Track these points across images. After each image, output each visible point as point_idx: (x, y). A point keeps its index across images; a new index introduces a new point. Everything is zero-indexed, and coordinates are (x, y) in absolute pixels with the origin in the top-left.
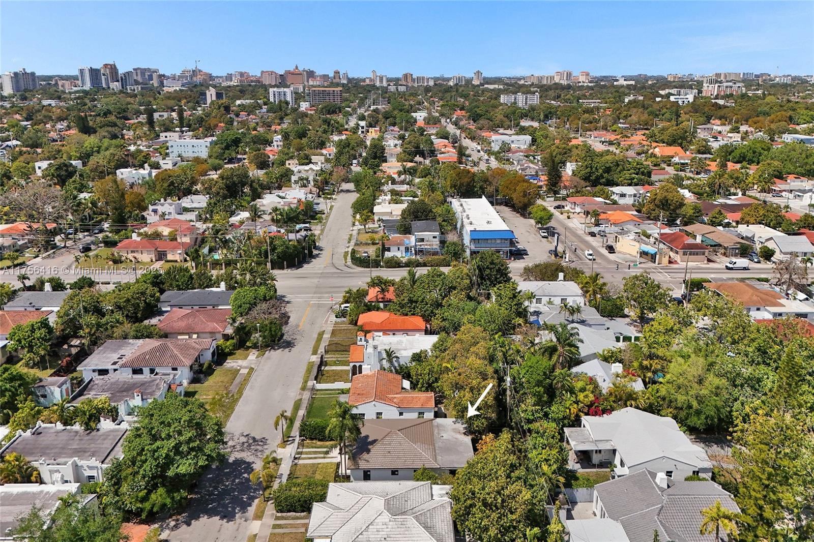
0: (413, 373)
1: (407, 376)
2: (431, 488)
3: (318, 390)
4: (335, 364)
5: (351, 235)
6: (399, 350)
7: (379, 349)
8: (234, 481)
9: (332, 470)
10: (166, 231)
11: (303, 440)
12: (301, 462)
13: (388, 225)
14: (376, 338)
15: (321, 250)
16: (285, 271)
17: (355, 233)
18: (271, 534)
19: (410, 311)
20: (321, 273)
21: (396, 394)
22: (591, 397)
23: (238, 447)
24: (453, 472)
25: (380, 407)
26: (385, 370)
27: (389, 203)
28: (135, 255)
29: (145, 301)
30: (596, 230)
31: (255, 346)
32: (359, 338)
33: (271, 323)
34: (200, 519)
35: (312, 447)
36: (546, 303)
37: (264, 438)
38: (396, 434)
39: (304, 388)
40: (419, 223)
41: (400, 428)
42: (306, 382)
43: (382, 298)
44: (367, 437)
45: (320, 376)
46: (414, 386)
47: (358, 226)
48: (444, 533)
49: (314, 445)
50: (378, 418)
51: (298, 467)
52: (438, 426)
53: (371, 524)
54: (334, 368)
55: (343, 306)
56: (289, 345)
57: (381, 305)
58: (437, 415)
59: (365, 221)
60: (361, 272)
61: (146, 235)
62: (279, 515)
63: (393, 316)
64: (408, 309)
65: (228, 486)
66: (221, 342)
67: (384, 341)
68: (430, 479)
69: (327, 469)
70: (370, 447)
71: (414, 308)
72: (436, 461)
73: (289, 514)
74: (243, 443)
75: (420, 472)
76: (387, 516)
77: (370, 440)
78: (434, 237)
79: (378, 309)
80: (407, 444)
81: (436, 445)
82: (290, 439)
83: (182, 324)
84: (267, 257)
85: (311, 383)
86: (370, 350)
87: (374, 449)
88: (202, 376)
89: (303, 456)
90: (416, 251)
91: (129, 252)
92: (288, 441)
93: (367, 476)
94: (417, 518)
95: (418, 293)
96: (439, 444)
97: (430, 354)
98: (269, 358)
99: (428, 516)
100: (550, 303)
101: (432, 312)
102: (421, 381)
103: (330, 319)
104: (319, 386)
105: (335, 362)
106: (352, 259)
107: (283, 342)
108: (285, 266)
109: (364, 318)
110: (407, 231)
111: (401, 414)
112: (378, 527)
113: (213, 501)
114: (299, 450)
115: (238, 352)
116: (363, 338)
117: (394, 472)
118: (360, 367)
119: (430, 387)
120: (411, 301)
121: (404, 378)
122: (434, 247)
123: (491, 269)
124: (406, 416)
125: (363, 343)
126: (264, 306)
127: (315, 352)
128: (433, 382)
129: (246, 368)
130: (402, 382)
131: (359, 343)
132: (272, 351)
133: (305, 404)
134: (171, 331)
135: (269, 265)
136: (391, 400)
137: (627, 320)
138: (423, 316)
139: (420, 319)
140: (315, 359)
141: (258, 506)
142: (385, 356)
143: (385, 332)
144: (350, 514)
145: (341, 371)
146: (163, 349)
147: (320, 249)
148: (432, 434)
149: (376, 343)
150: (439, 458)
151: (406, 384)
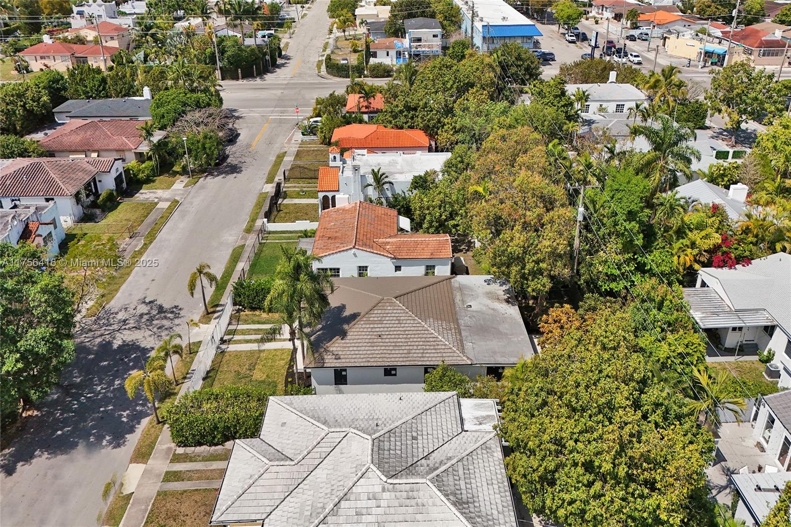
0: (415, 205)
1: (407, 211)
2: (459, 405)
3: (270, 233)
4: (298, 195)
5: (327, 43)
6: (392, 173)
7: (362, 172)
8: (111, 383)
9: (282, 363)
10: (90, 35)
11: (238, 311)
12: (232, 348)
13: (373, 27)
14: (358, 157)
15: (289, 59)
16: (240, 82)
17: (331, 41)
18: (159, 494)
19: (406, 123)
20: (287, 84)
21: (390, 237)
22: (717, 239)
23: (131, 322)
24: (495, 372)
25: (364, 258)
26: (371, 201)
27: (375, 5)
28: (46, 62)
29: (24, 106)
30: (636, 33)
31: (185, 171)
32: (331, 156)
33: (205, 137)
34: (34, 461)
35: (254, 323)
36: (596, 110)
37: (176, 307)
38: (392, 304)
39: (248, 230)
40: (413, 21)
41: (398, 293)
42: (253, 220)
43: (367, 107)
44: (342, 308)
45: (275, 213)
46: (417, 226)
47: (337, 33)
48: (495, 512)
49: (256, 319)
50: (360, 275)
51: (227, 357)
52: (461, 288)
53: (345, 497)
54: (297, 201)
55: (312, 120)
56: (234, 169)
57: (366, 117)
58: (457, 269)
59: (345, 25)
60: (339, 83)
61: (65, 40)
62: (180, 450)
63: (382, 129)
64: (403, 119)
65: (100, 393)
66: (132, 163)
67: (368, 161)
68: (455, 386)
69: (274, 361)
70: (346, 327)
71: (412, 118)
72: (463, 352)
73: (199, 449)
74: (141, 316)
75: (436, 374)
76: (376, 479)
77: (347, 313)
78: (434, 36)
79: (361, 121)
80: (411, 323)
81: (461, 322)
82: (218, 309)
83: (76, 139)
84: (215, 63)
85: (261, 221)
86: (348, 173)
87: (355, 331)
88: (98, 211)
89: (236, 337)
90: (410, 55)
91: (38, 58)
92: (214, 312)
93: (340, 378)
94: (438, 481)
95: (418, 96)
96: (464, 321)
97: (440, 177)
98: (202, 187)
99: (461, 472)
100: (601, 109)
101: (439, 121)
102: (428, 218)
103: (295, 138)
104: (272, 227)
105: (298, 193)
106: (327, 67)
107: (226, 167)
108: (240, 75)
109: (339, 134)
110: (399, 32)
111: (398, 268)
112: (359, 504)
113: (65, 422)
114: (231, 327)
115: (159, 179)
116: (338, 156)
117: (389, 372)
118: (334, 198)
119: (441, 227)
120: (408, 108)
121: (400, 213)
122: (435, 49)
123: (518, 66)
124: (408, 271)
125: (338, 163)
126: (197, 115)
127: (270, 180)
128: (446, 220)
129: (167, 200)
130: (398, 220)
131: (332, 164)
132: (209, 177)
133: (248, 253)
134: (59, 148)
135: (218, 73)
136: (382, 246)
137: (709, 133)
138: (426, 129)
139: (422, 133)
140: (270, 189)
141: (146, 434)
142: (370, 179)
143: (372, 149)
144: (304, 469)
145: (308, 205)
146: (33, 172)
147: (287, 58)
148: (453, 303)
149: (356, 163)
150: (468, 345)
151: (405, 222)
